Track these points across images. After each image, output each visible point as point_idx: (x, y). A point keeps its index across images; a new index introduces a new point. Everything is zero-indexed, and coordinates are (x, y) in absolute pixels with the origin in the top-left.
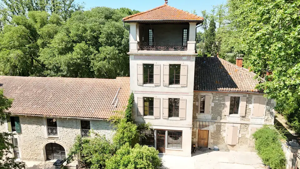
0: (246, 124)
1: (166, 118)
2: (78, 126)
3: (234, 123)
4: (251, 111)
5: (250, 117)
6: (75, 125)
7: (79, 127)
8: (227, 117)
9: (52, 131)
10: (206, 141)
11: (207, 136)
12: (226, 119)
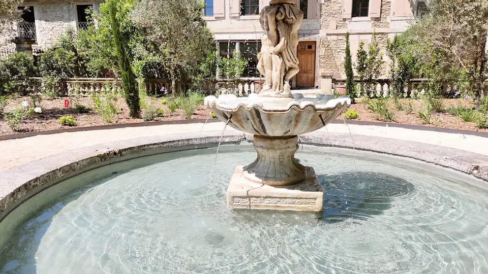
0: (382, 34)
1: (235, 15)
2: (72, 17)
3: (360, 34)
4: (391, 8)
5: (388, 20)
6: (67, 16)
7: (75, 19)
8: (347, 22)
9: (27, 31)
10: (311, 76)
11: (313, 65)
12: (347, 28)
